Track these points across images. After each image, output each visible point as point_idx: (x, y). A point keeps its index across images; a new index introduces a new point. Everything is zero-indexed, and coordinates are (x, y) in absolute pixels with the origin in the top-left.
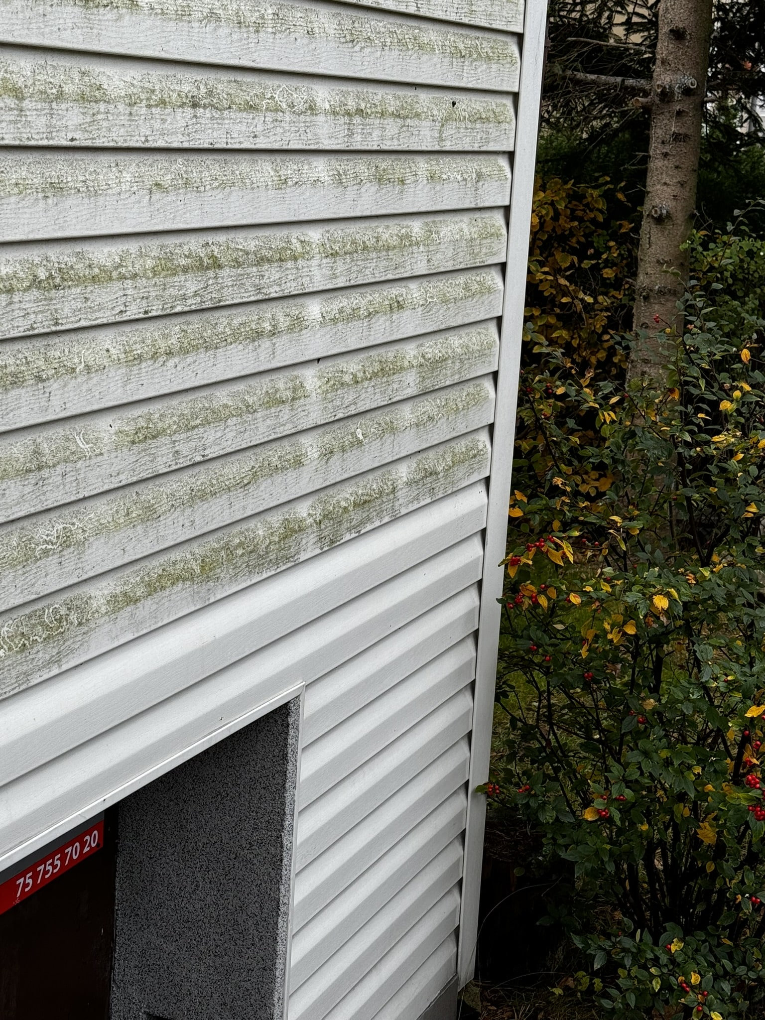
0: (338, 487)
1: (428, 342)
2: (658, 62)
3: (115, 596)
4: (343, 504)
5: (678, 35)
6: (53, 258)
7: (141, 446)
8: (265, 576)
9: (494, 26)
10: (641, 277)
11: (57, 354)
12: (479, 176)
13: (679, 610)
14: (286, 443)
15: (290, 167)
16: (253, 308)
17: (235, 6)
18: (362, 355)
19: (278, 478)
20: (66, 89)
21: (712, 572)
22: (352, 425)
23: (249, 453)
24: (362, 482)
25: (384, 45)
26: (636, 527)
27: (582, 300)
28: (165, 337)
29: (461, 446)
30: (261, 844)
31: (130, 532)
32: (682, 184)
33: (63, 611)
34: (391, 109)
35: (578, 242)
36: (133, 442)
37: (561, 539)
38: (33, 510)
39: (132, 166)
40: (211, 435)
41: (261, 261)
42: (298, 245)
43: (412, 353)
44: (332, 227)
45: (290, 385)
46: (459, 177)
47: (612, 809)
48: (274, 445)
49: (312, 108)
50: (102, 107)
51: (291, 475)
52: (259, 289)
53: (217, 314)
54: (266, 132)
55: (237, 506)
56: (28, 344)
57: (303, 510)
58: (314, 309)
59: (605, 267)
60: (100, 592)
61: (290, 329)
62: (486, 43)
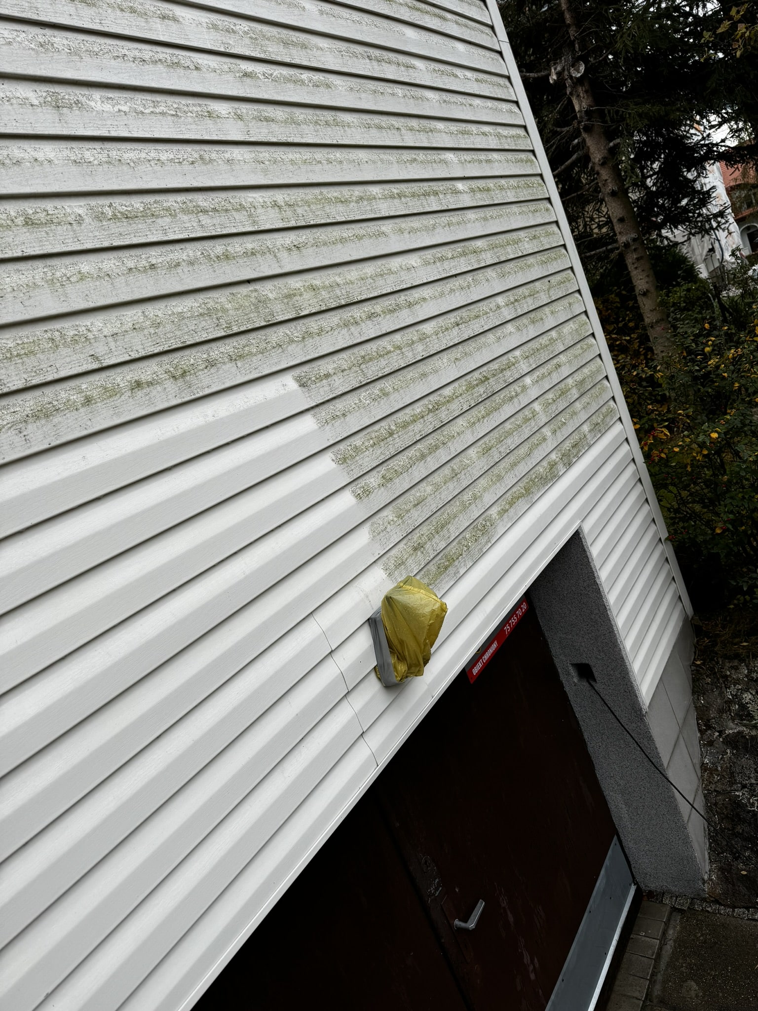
0: (563, 443)
1: (575, 375)
2: (618, 234)
3: (499, 511)
4: (568, 448)
5: (621, 220)
6: (432, 400)
7: (487, 454)
8: (549, 485)
9: (553, 246)
10: (646, 320)
11: (446, 433)
12: (570, 304)
13: (723, 436)
14: (537, 434)
15: (499, 332)
16: (505, 389)
17: (458, 283)
18: (552, 390)
19: (540, 448)
20: (413, 339)
21: (730, 416)
22: (559, 418)
23: (526, 443)
24: (571, 437)
25: (515, 272)
26: (690, 411)
27: (625, 340)
28: (480, 412)
29: (604, 410)
30: (588, 586)
31: (495, 486)
32: (648, 276)
33: (484, 523)
34: (527, 294)
35: (613, 318)
36: (484, 454)
37: (661, 428)
38: (460, 491)
39: (445, 356)
40: (509, 441)
41: (502, 370)
42: (513, 359)
43: (571, 382)
44: (522, 347)
45: (530, 412)
46: (562, 308)
47: (727, 525)
48: (533, 436)
49: (498, 307)
50: (428, 340)
51: (544, 445)
52: (505, 381)
53: (494, 397)
54: (486, 323)
55: (529, 464)
56: (435, 433)
57: (553, 456)
58: (528, 380)
59: (629, 322)
60: (494, 512)
61: (522, 391)
62: (552, 254)
